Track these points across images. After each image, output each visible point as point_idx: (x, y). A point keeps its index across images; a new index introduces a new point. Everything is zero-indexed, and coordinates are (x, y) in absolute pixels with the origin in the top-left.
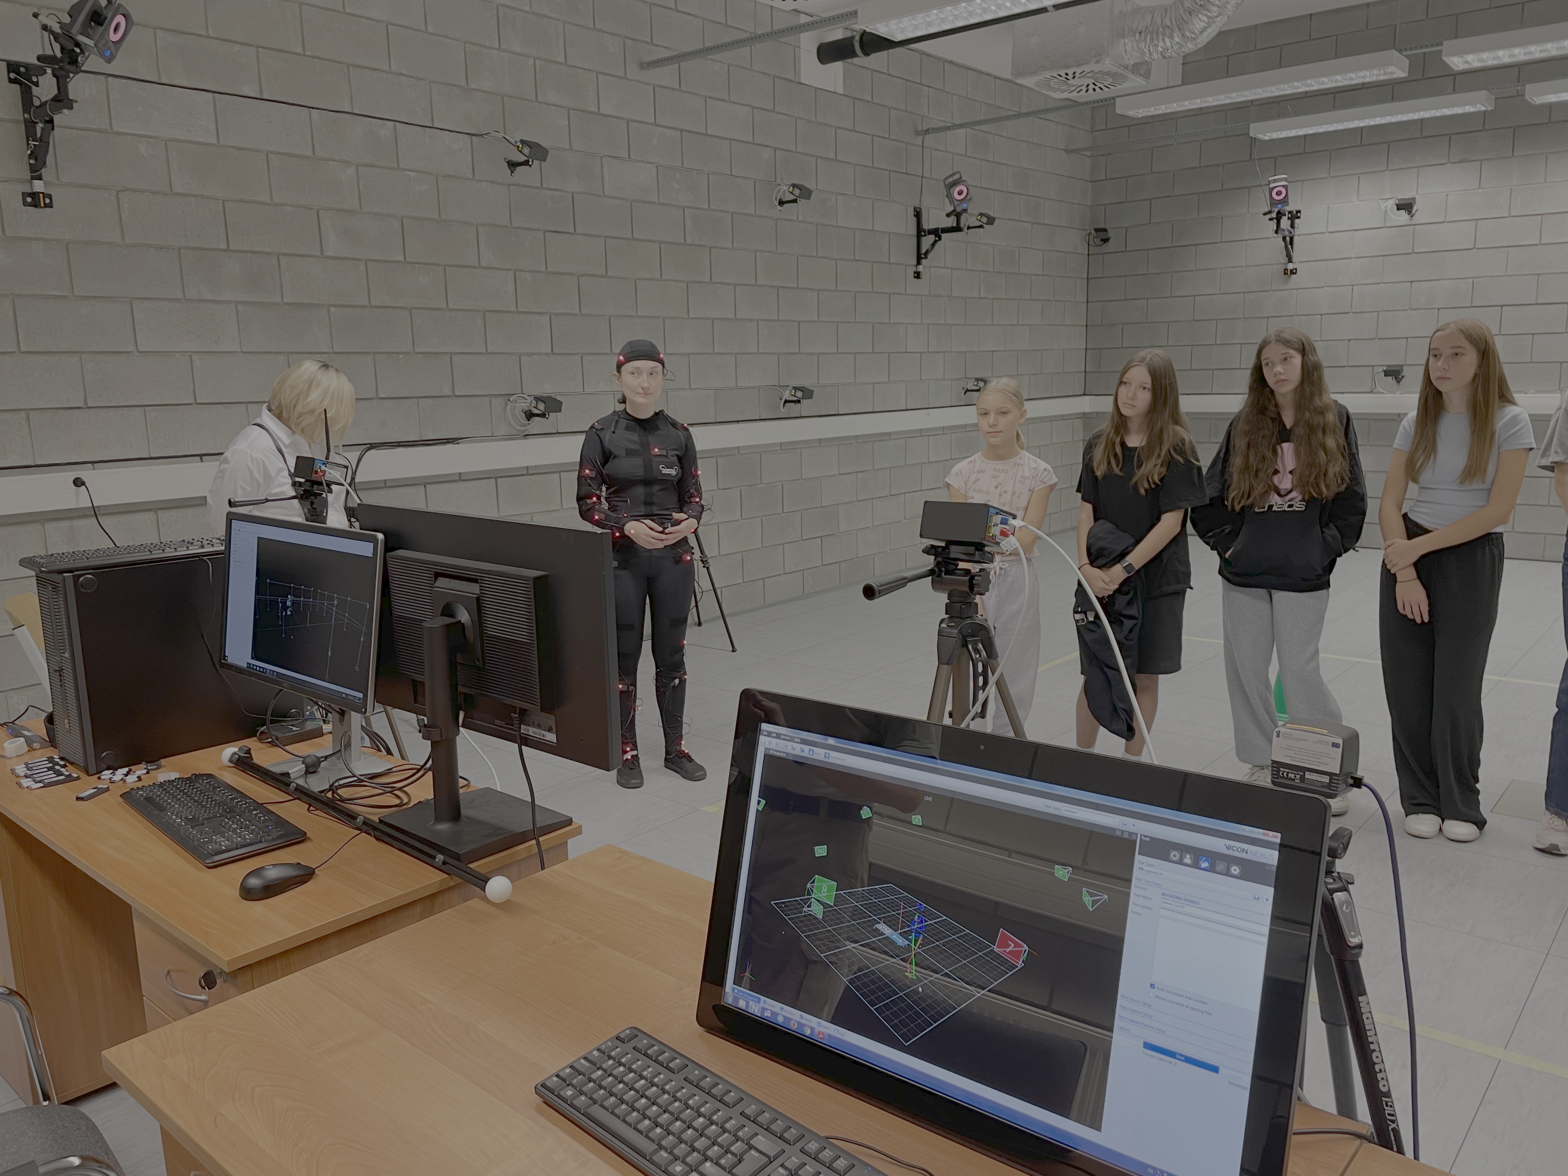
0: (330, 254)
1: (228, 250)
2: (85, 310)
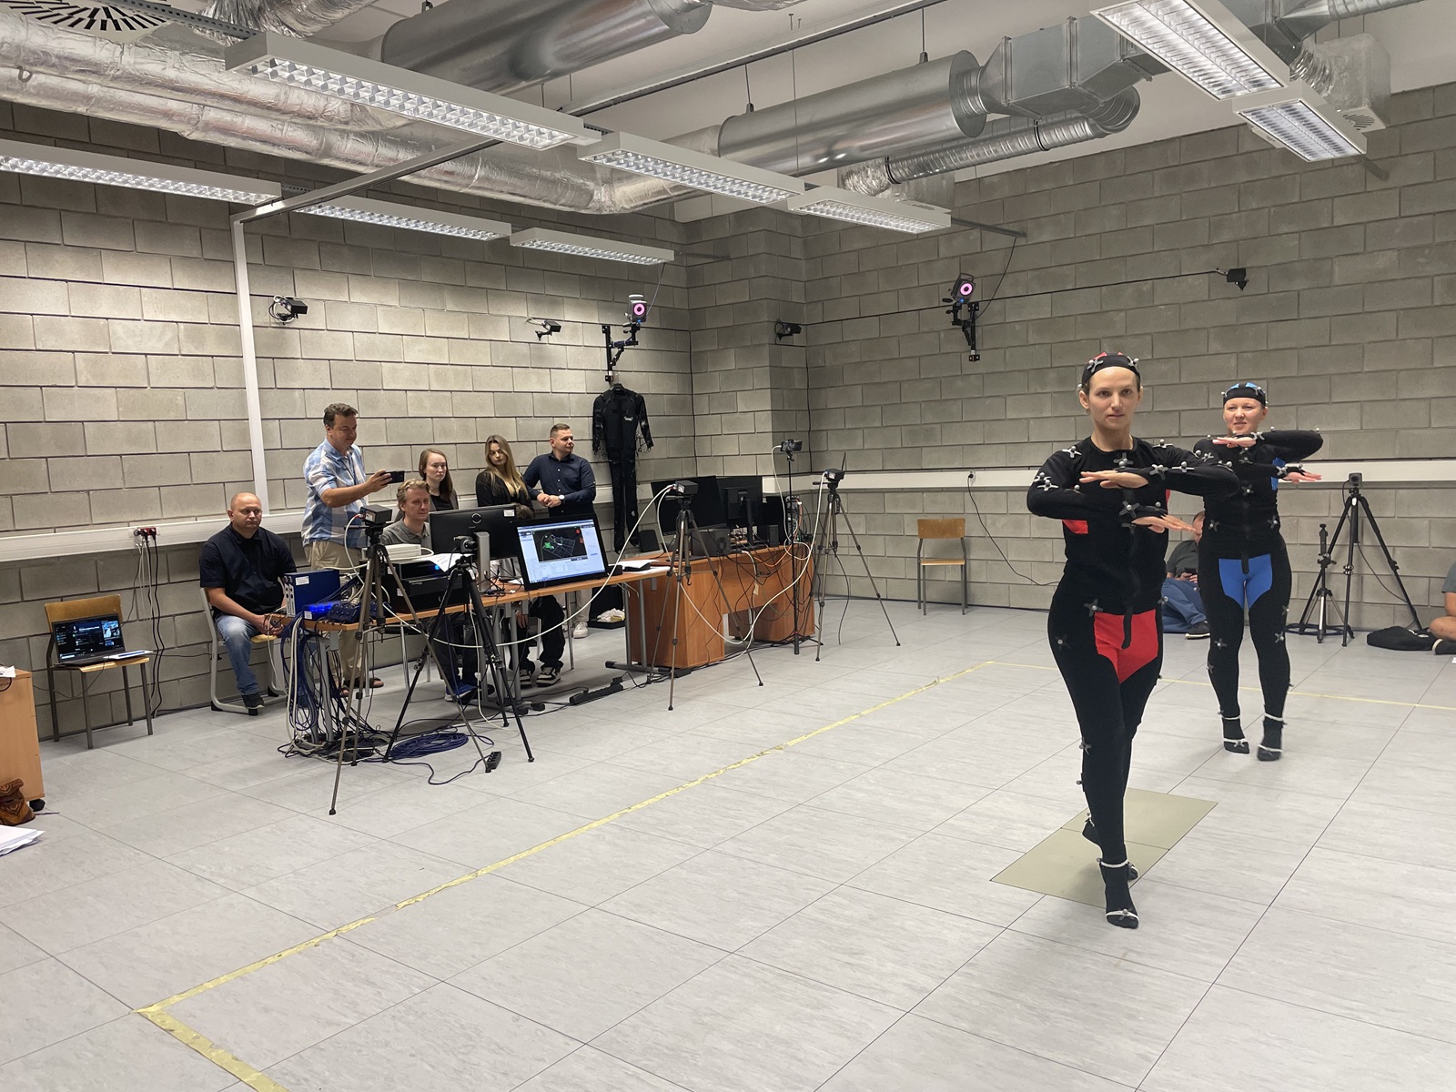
1: (1051, 367)
2: (987, 402)
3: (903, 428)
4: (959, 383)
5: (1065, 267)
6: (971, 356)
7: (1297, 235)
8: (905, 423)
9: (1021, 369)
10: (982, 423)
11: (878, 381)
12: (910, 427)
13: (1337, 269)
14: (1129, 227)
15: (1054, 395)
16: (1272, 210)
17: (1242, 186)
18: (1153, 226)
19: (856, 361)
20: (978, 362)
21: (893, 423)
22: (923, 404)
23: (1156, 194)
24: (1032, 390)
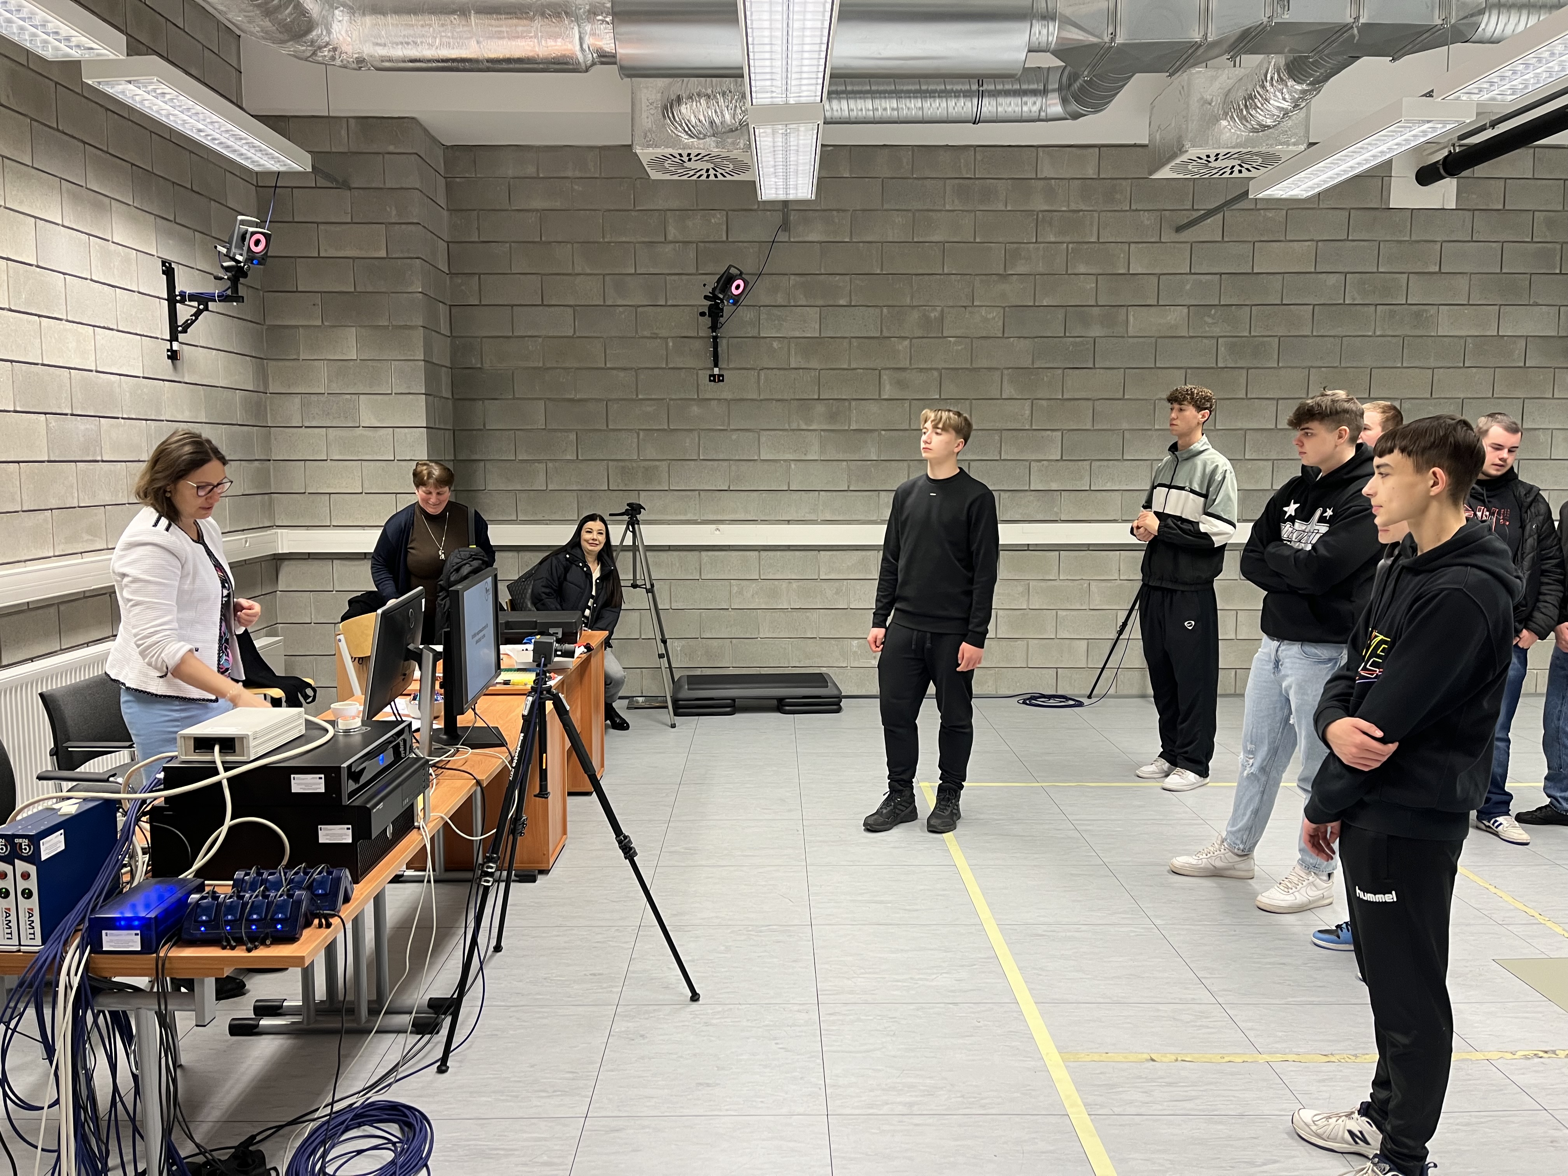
0: (886, 397)
1: (818, 399)
2: (734, 437)
3: (610, 463)
4: (695, 410)
5: (838, 277)
6: (714, 376)
7: (1094, 278)
8: (613, 457)
9: (780, 397)
10: (726, 464)
11: (572, 397)
12: (621, 464)
13: (1131, 319)
14: (915, 240)
15: (822, 433)
16: (1070, 246)
17: (1040, 216)
18: (944, 243)
19: (536, 365)
20: (721, 383)
21: (595, 457)
22: (641, 433)
23: (948, 207)
24: (794, 426)
